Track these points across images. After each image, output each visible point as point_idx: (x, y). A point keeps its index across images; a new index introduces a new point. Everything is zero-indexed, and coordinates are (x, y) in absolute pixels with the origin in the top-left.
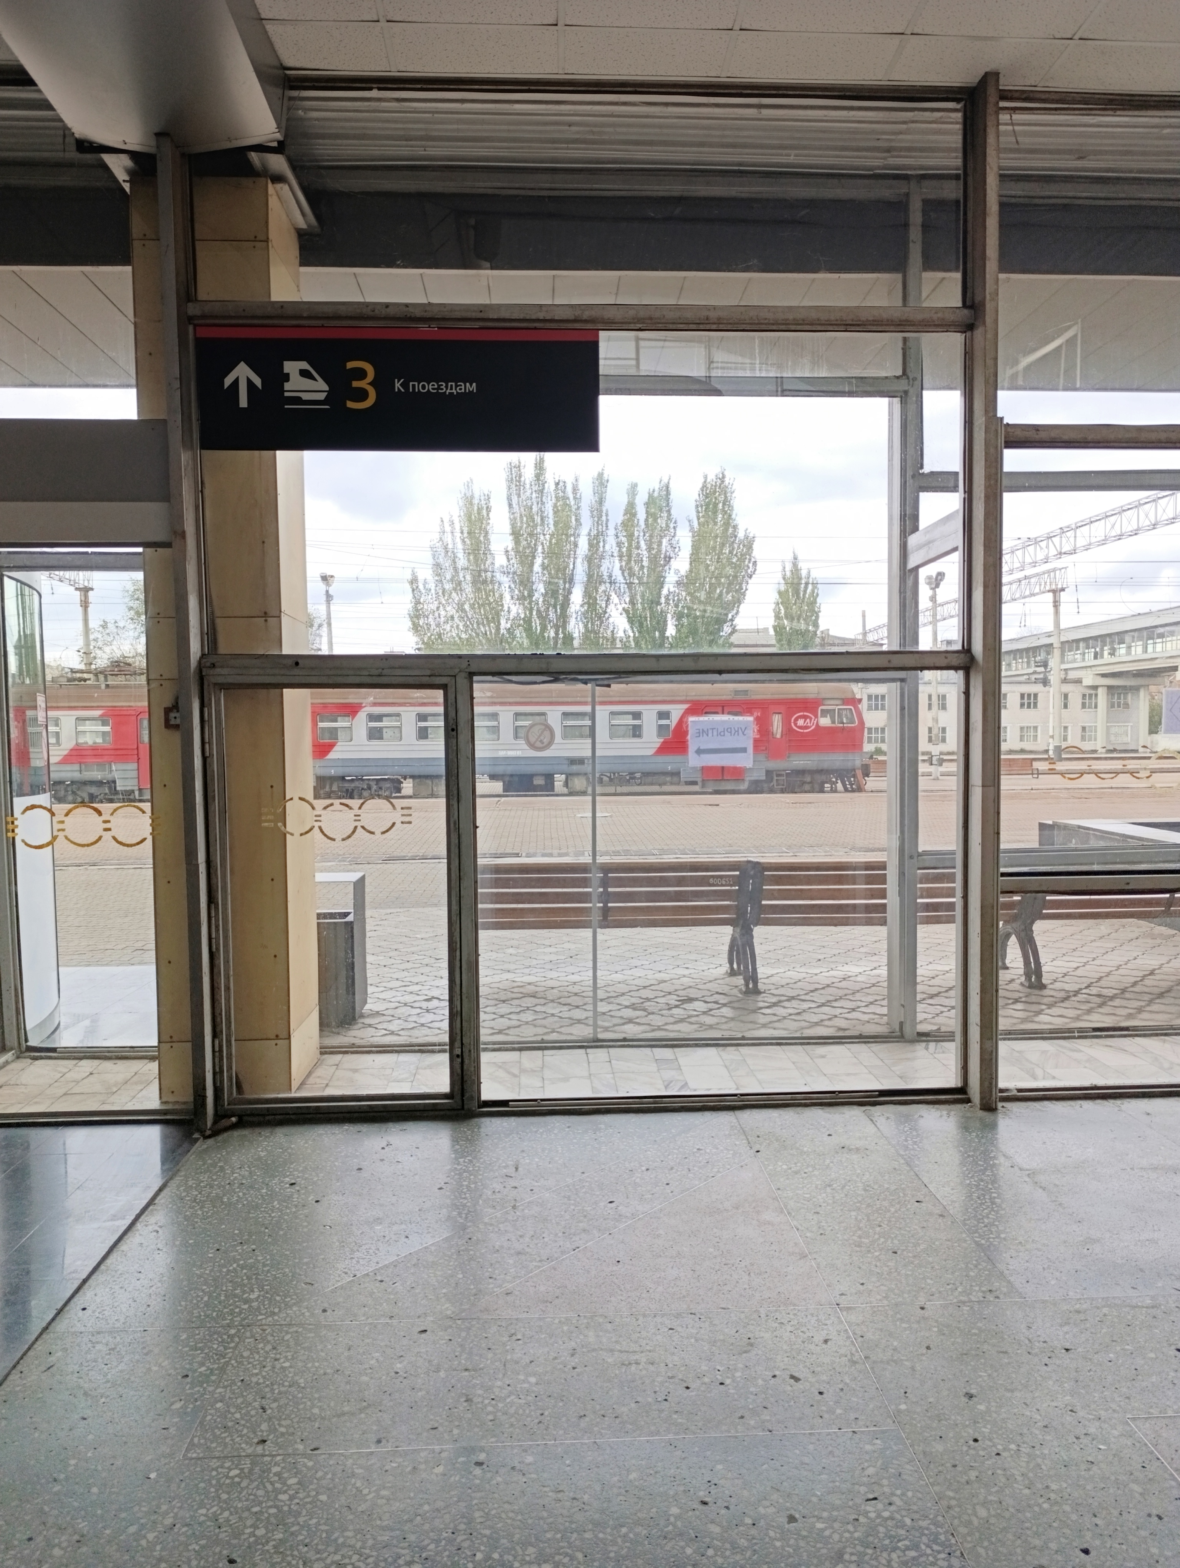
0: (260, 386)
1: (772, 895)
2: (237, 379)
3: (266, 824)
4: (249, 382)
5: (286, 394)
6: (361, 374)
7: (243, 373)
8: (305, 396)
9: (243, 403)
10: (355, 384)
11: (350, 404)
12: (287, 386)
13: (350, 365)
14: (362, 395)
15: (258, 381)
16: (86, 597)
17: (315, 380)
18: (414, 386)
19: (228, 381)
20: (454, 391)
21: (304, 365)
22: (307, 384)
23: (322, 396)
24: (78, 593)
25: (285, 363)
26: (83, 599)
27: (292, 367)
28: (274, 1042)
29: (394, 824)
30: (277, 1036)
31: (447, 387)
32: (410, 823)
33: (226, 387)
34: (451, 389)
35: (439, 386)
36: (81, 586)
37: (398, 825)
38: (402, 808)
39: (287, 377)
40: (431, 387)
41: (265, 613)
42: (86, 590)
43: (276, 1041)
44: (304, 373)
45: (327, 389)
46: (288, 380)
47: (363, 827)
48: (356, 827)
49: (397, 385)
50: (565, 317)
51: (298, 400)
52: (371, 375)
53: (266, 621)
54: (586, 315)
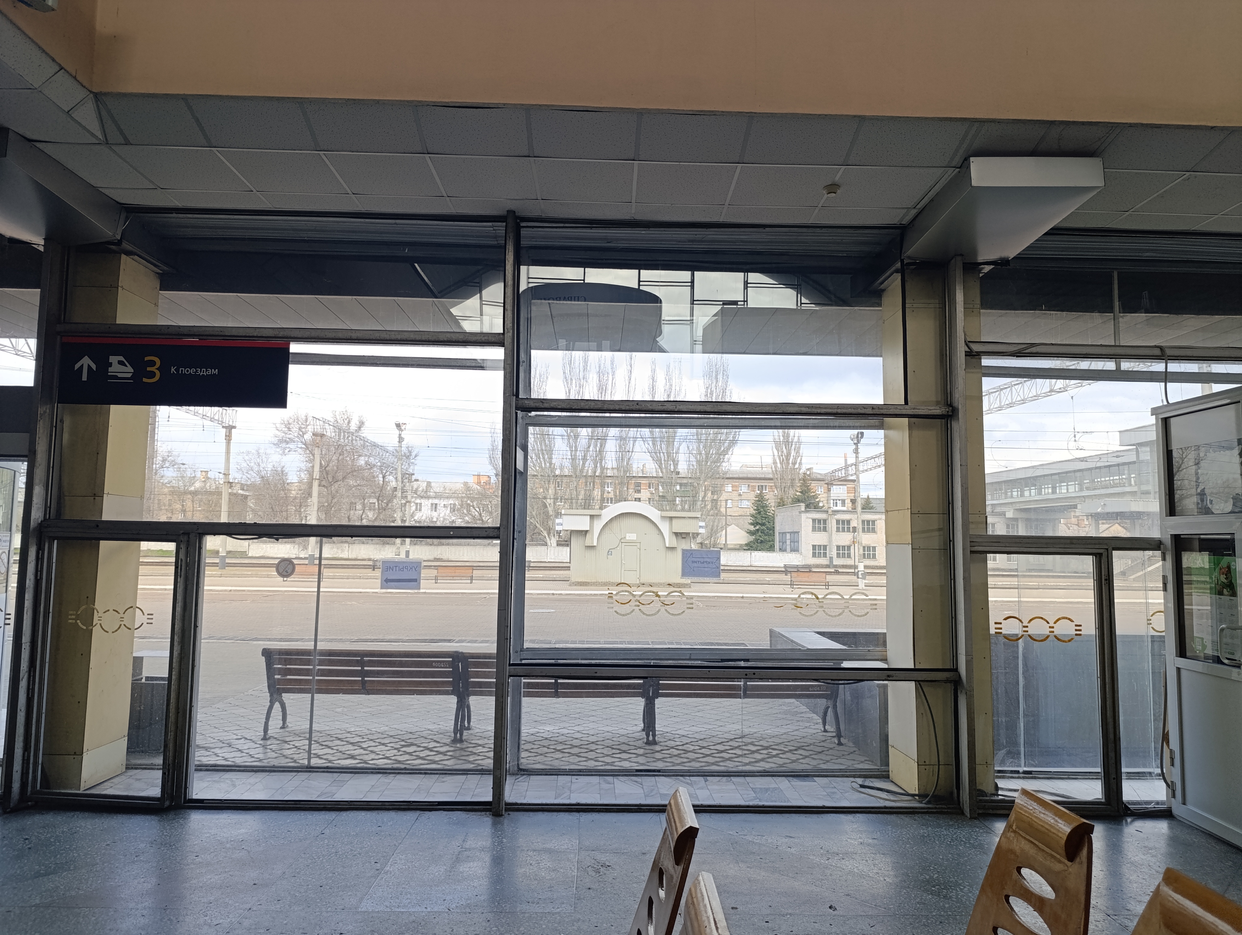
0: (94, 369)
1: (477, 675)
2: (83, 365)
3: (70, 621)
4: (89, 367)
5: (109, 374)
6: (153, 363)
7: (86, 362)
8: (120, 375)
9: (85, 378)
10: (149, 369)
11: (145, 380)
12: (110, 369)
13: (147, 359)
14: (153, 375)
15: (94, 367)
16: (230, 433)
17: (127, 366)
18: (182, 370)
19: (77, 366)
20: (205, 374)
21: (121, 358)
22: (122, 368)
23: (129, 375)
24: (224, 430)
25: (110, 357)
26: (228, 434)
27: (114, 359)
28: (72, 757)
29: (143, 624)
30: (75, 753)
31: (201, 371)
32: (152, 623)
33: (76, 369)
34: (203, 372)
35: (196, 370)
36: (227, 425)
37: (145, 624)
38: (148, 614)
39: (110, 365)
40: (192, 371)
41: (95, 494)
42: (230, 428)
43: (75, 756)
44: (121, 363)
45: (133, 371)
46: (111, 366)
47: (125, 625)
48: (121, 625)
49: (173, 370)
50: (269, 335)
51: (116, 377)
52: (158, 363)
53: (94, 499)
54: (281, 334)
